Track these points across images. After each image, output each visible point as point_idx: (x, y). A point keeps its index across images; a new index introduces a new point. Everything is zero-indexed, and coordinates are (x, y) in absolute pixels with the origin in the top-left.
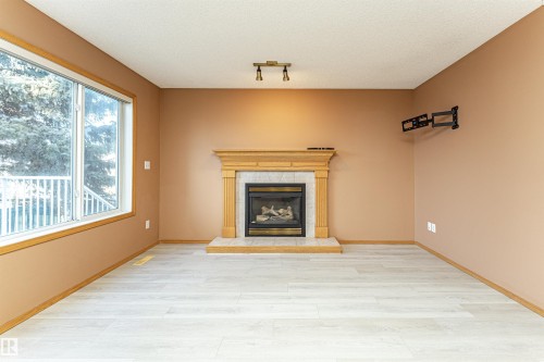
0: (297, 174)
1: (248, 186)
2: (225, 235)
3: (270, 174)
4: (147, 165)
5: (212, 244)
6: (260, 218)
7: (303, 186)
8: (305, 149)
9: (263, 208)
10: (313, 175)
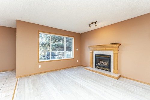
0: (108, 52)
1: (96, 55)
2: (90, 66)
3: (101, 52)
4: (77, 50)
5: (86, 68)
6: (99, 64)
7: (110, 56)
8: (109, 44)
9: (101, 61)
10: (112, 52)
